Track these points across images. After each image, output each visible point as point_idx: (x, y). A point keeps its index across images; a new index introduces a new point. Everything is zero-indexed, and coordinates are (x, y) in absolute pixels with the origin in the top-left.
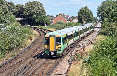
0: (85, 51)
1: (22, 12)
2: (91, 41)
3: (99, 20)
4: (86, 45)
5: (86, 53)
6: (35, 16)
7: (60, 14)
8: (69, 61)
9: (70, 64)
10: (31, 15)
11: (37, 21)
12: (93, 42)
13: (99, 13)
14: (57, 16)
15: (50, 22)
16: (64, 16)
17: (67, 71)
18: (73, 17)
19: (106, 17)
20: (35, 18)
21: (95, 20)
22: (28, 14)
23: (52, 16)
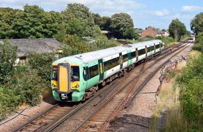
0: (178, 68)
1: (109, 25)
2: (184, 57)
3: (193, 34)
4: (178, 61)
5: (179, 71)
6: (122, 29)
7: (149, 27)
8: (159, 79)
9: (161, 82)
10: (118, 28)
11: (125, 34)
12: (186, 58)
13: (193, 26)
14: (146, 29)
15: (139, 35)
16: (154, 29)
17: (158, 90)
18: (164, 30)
19: (200, 31)
20: (122, 31)
21: (188, 33)
22: (115, 26)
23: (140, 29)
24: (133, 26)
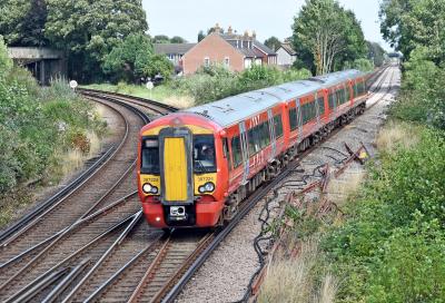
0: (330, 197)
1: (42, 22)
2: (354, 150)
3: (392, 56)
4: (332, 170)
5: (333, 207)
6: (97, 39)
7: (212, 30)
8: (256, 244)
9: (262, 256)
10: (82, 34)
11: (110, 61)
12: (363, 155)
13: (390, 23)
14: (201, 37)
15: (169, 66)
16: (231, 39)
18: (273, 43)
19: (425, 42)
20: (98, 48)
21: (375, 52)
22: (66, 29)
23: (177, 40)
24: (144, 25)
